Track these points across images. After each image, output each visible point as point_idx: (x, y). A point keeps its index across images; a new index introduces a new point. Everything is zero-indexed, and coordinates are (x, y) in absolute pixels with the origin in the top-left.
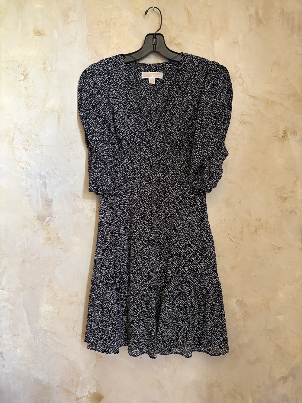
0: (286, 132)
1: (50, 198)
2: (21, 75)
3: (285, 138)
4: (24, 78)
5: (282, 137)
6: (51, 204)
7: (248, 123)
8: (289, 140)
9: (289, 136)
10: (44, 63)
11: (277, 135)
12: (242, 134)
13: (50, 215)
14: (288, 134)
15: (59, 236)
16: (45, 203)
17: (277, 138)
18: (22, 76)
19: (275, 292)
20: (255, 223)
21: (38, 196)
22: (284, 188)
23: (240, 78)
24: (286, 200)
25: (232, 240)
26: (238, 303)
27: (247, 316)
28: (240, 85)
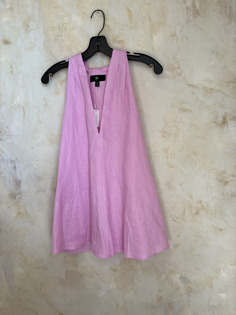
0: (225, 118)
1: (19, 179)
3: (224, 123)
5: (221, 123)
6: (20, 184)
7: (188, 111)
8: (229, 126)
9: (229, 121)
10: (11, 67)
11: (216, 121)
12: (182, 121)
13: (20, 193)
14: (228, 120)
15: (27, 211)
16: (15, 184)
17: (216, 124)
19: (218, 271)
20: (196, 205)
21: (10, 178)
22: (224, 172)
23: (179, 68)
24: (227, 184)
25: (175, 221)
26: (182, 279)
27: (191, 291)
28: (179, 75)
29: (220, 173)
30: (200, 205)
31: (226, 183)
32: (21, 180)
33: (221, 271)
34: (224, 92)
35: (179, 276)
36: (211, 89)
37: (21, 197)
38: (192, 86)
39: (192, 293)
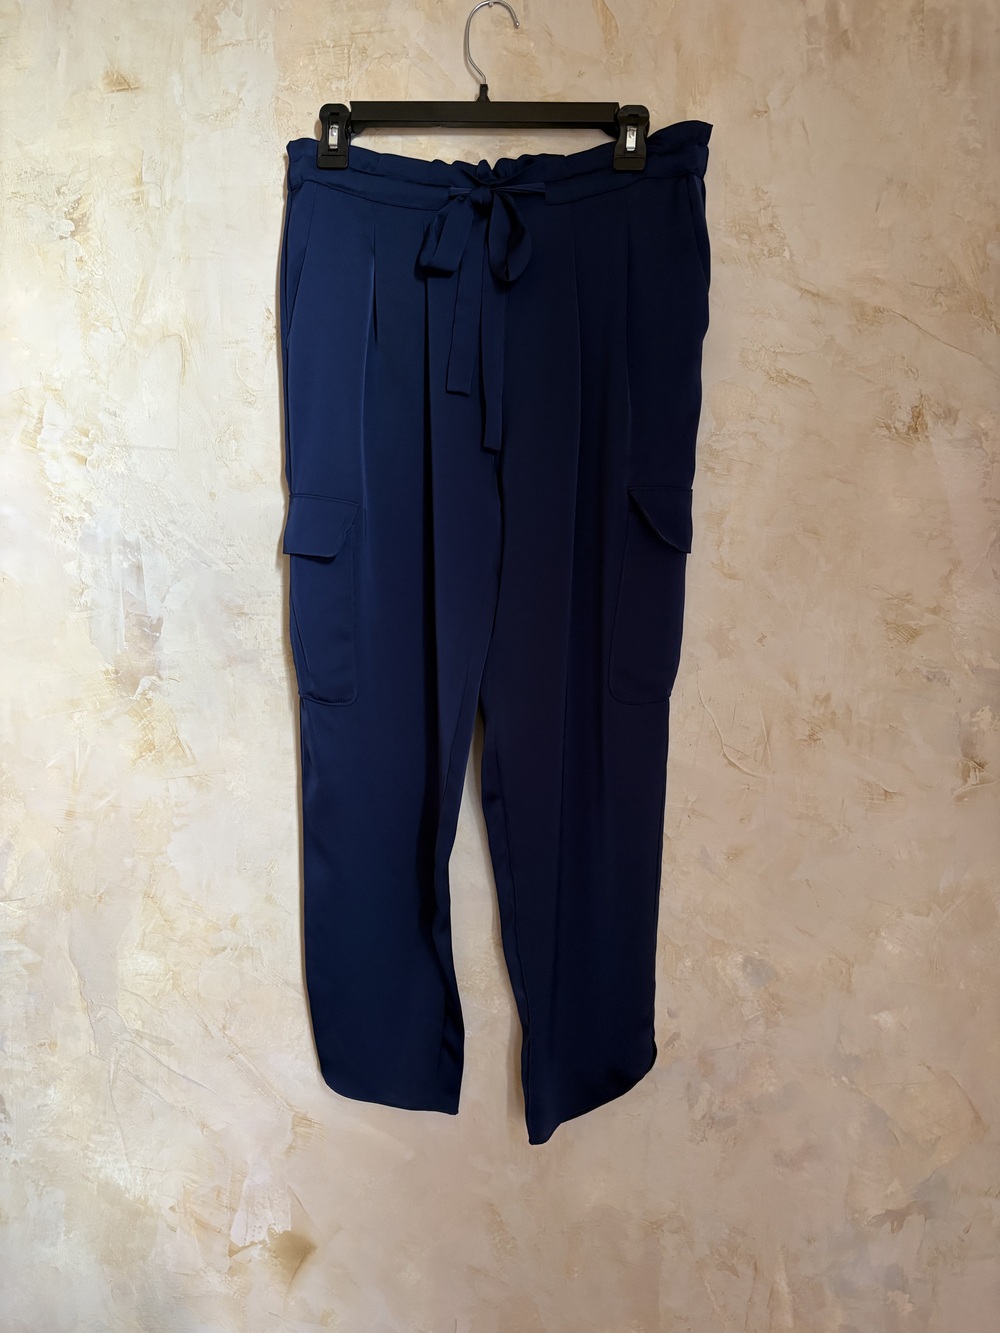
0: (919, 413)
1: (154, 616)
2: (66, 218)
3: (916, 431)
4: (73, 228)
5: (906, 429)
6: (158, 635)
7: (795, 382)
8: (932, 439)
9: (930, 424)
10: (139, 181)
11: (890, 422)
12: (775, 417)
13: (154, 670)
14: (929, 419)
15: (183, 736)
16: (137, 632)
17: (890, 432)
18: (70, 222)
19: (872, 935)
20: (810, 711)
21: (117, 609)
22: (909, 597)
23: (771, 230)
24: (913, 637)
25: (734, 765)
26: (749, 969)
27: (779, 1009)
28: (770, 255)
29: (895, 601)
30: (821, 712)
31: (913, 634)
32: (160, 620)
33: (883, 934)
34: (919, 324)
35: (740, 959)
36: (878, 310)
37: (158, 682)
38: (813, 295)
39: (781, 1016)
